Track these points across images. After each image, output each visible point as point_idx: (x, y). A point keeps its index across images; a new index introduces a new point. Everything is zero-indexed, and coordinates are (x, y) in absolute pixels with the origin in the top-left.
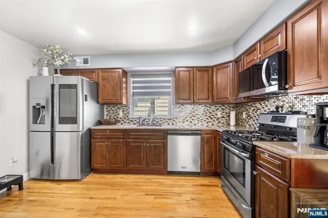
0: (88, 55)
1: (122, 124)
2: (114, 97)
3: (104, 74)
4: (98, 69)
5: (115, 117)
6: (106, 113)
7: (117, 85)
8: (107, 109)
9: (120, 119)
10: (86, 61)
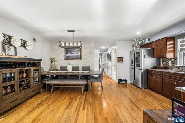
0: (149, 37)
1: (171, 69)
2: (161, 54)
3: (157, 43)
4: (154, 41)
5: (167, 65)
6: (161, 63)
7: (163, 48)
8: (162, 60)
9: (170, 67)
10: (149, 40)
